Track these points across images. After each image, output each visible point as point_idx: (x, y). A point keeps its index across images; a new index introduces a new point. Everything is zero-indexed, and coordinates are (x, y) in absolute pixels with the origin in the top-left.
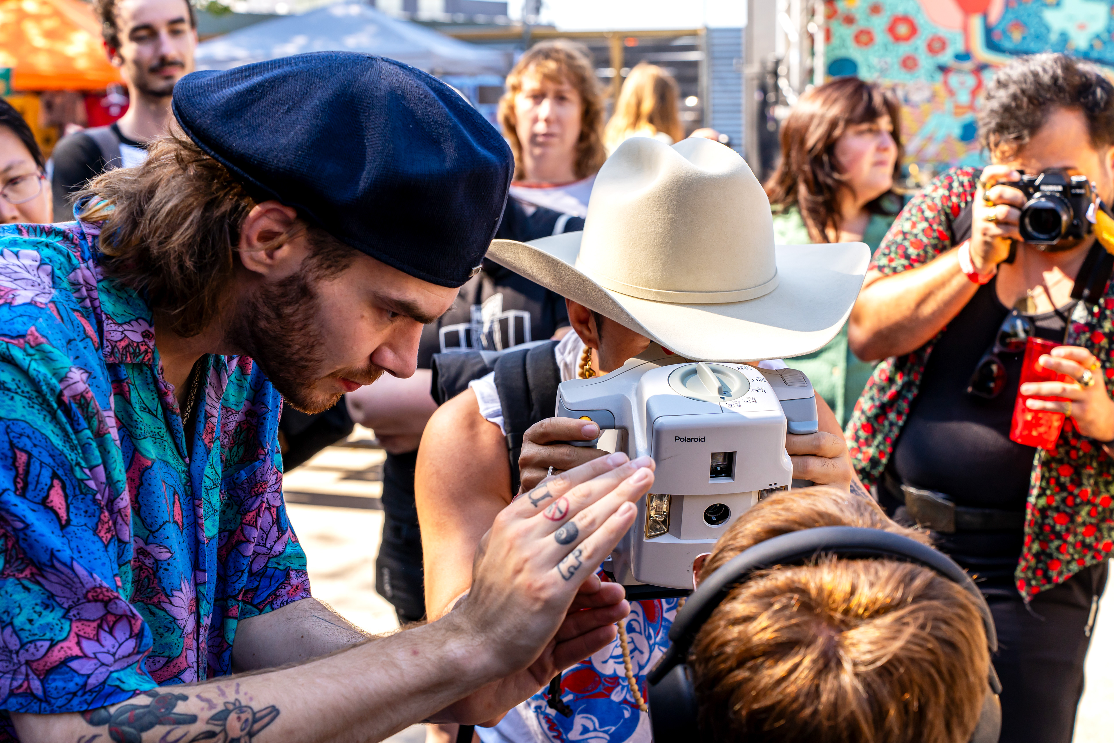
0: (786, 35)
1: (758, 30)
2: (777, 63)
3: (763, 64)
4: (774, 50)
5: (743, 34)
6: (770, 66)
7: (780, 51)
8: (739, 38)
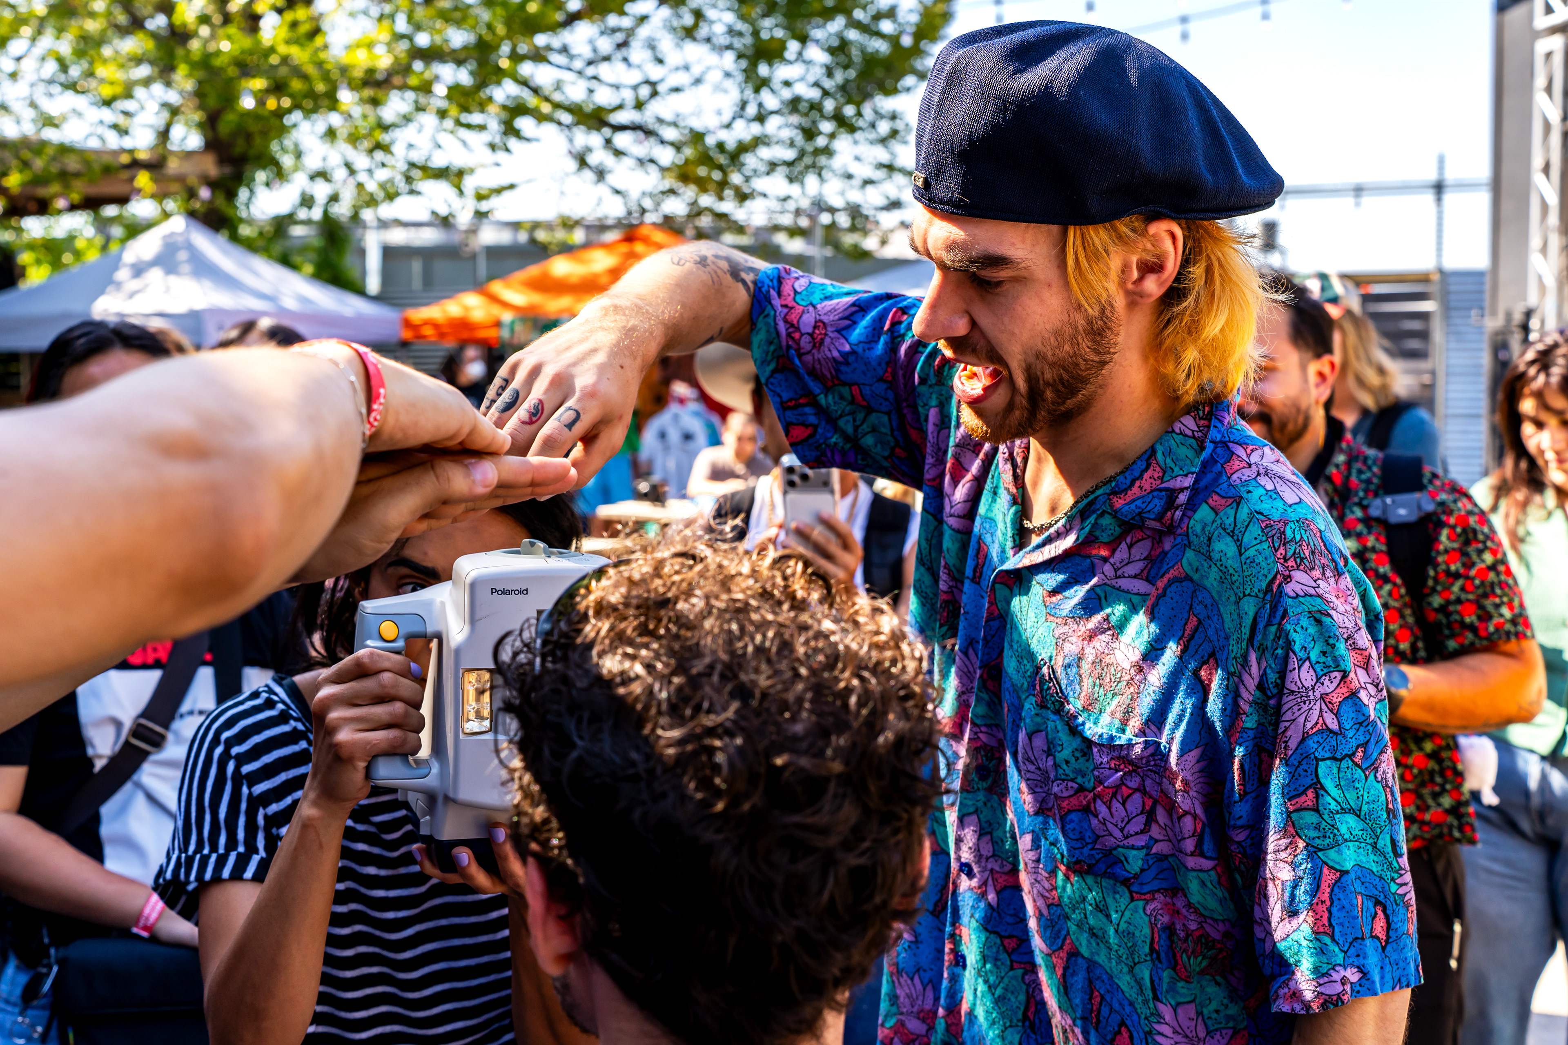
0: (1540, 278)
1: (1504, 274)
2: (1529, 314)
3: (1509, 316)
4: (1524, 298)
5: (1488, 280)
6: (1518, 317)
7: (1532, 300)
8: (1482, 283)
